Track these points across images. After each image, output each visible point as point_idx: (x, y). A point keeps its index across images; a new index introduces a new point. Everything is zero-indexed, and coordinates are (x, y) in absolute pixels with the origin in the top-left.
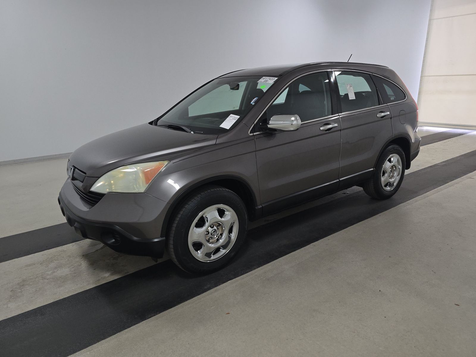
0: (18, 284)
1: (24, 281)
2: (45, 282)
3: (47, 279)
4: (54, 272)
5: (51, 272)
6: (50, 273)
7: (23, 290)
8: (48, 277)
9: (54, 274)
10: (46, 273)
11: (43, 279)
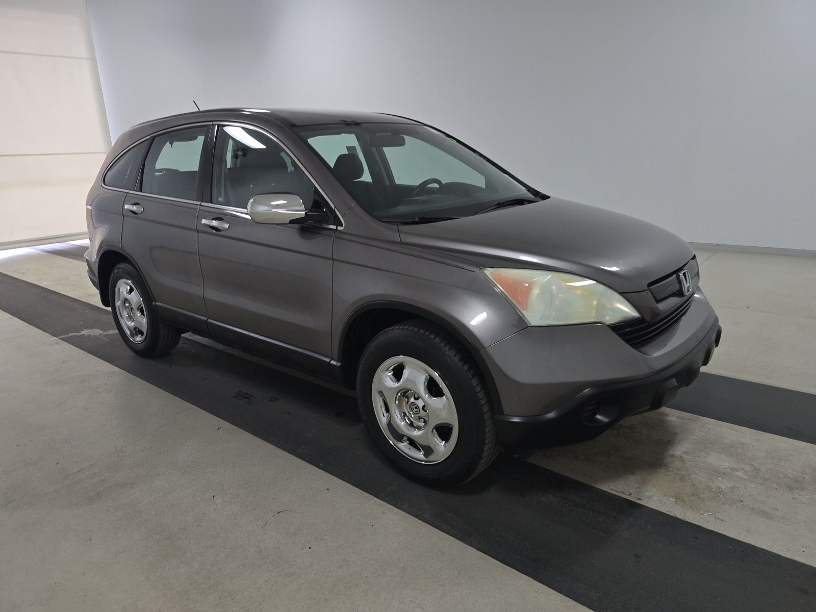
0: (803, 489)
1: (791, 489)
2: (758, 463)
3: (753, 465)
4: (733, 469)
5: (736, 473)
6: (740, 474)
7: (800, 474)
8: (748, 468)
9: (735, 467)
10: (746, 477)
11: (759, 470)
